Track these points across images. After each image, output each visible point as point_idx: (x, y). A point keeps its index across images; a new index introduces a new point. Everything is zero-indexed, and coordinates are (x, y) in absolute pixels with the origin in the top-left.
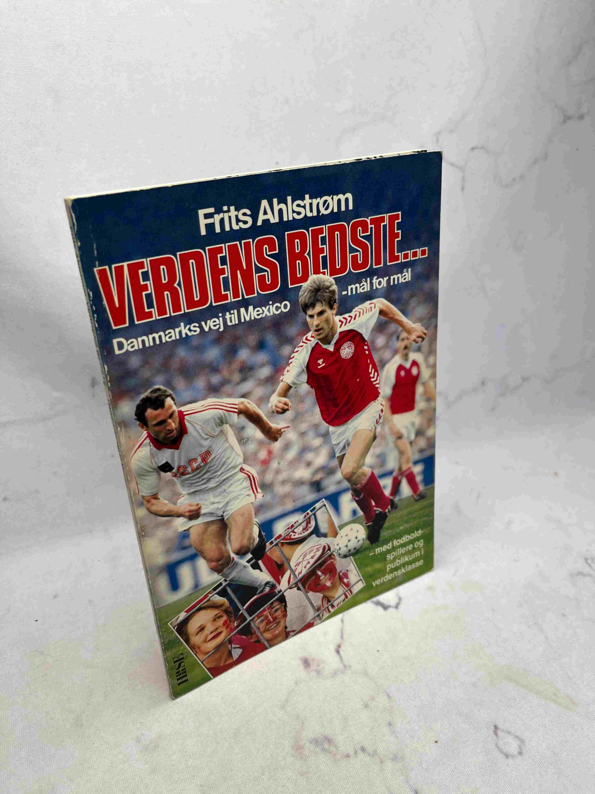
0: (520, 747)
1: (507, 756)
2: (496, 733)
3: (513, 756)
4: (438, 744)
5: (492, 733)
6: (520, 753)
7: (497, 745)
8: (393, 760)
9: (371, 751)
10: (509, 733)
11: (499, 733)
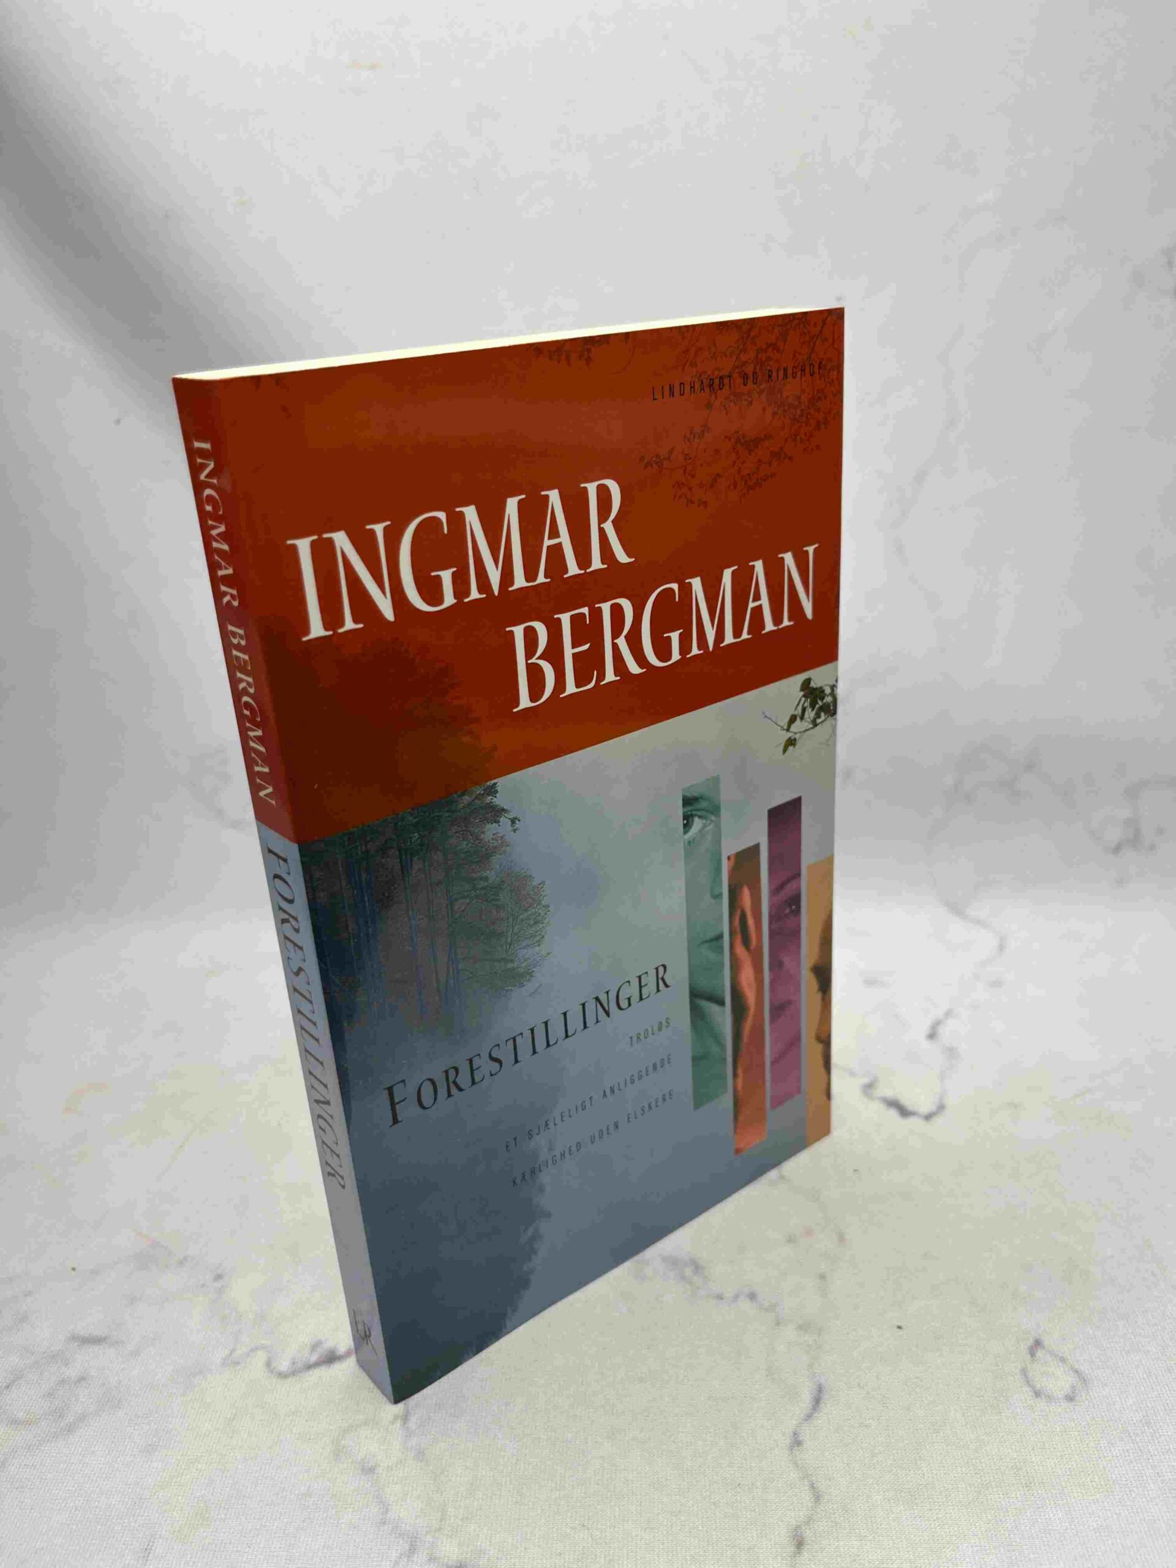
0: (1073, 1387)
1: (1037, 1394)
2: (1032, 1352)
3: (1050, 1398)
4: (901, 1332)
5: (1024, 1347)
6: (1070, 1398)
7: (1024, 1372)
8: (800, 1327)
9: (767, 1304)
10: (1063, 1360)
11: (1040, 1353)
